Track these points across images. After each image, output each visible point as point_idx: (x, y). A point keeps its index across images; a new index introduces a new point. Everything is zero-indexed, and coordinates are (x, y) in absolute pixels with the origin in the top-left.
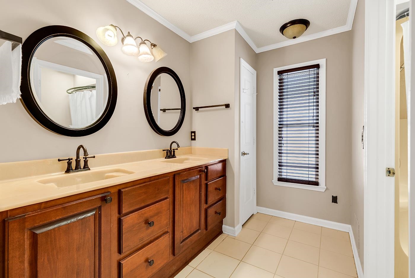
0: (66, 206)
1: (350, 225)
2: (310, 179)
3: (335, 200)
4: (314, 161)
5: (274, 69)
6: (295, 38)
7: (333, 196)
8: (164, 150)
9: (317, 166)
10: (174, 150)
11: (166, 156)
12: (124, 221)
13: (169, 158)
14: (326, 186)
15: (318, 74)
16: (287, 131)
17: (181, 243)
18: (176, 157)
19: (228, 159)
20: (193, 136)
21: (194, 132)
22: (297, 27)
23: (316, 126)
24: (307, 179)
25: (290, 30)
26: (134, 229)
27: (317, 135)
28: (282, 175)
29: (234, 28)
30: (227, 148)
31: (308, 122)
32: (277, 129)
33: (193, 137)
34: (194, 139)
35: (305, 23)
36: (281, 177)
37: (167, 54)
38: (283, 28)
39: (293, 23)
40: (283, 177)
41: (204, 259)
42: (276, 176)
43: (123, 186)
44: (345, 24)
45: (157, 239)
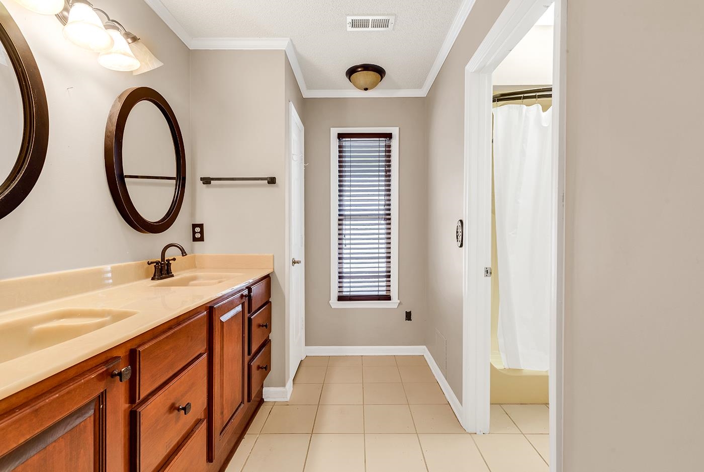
0: (40, 408)
1: (425, 345)
2: (381, 293)
3: (408, 316)
4: (384, 267)
5: (331, 128)
6: (366, 89)
7: (406, 312)
8: (152, 263)
9: (389, 274)
10: (169, 262)
11: (155, 275)
12: (142, 415)
13: (161, 279)
14: (399, 299)
15: (389, 146)
16: (350, 225)
17: (220, 434)
18: (173, 276)
19: (273, 272)
20: (198, 233)
21: (201, 226)
22: (371, 76)
23: (388, 218)
24: (376, 293)
25: (361, 76)
26: (158, 428)
27: (389, 231)
28: (342, 292)
29: (284, 49)
30: (271, 254)
31: (377, 212)
32: (337, 222)
33: (198, 236)
34: (201, 239)
35: (380, 72)
36: (341, 294)
37: (163, 64)
38: (351, 72)
39: (366, 67)
40: (344, 294)
41: (250, 453)
42: (334, 294)
43: (137, 342)
44: (421, 88)
45: (187, 438)
